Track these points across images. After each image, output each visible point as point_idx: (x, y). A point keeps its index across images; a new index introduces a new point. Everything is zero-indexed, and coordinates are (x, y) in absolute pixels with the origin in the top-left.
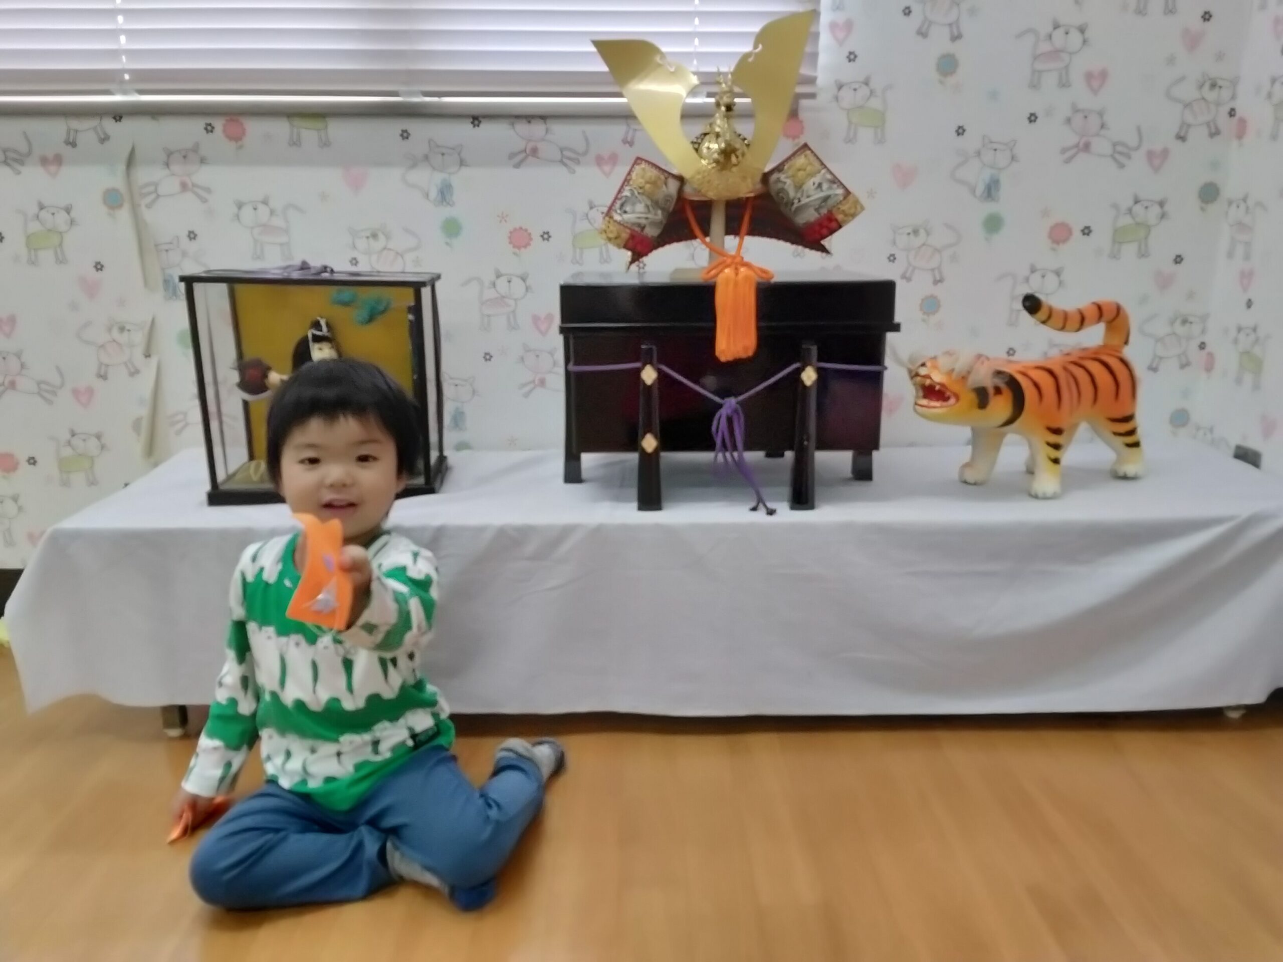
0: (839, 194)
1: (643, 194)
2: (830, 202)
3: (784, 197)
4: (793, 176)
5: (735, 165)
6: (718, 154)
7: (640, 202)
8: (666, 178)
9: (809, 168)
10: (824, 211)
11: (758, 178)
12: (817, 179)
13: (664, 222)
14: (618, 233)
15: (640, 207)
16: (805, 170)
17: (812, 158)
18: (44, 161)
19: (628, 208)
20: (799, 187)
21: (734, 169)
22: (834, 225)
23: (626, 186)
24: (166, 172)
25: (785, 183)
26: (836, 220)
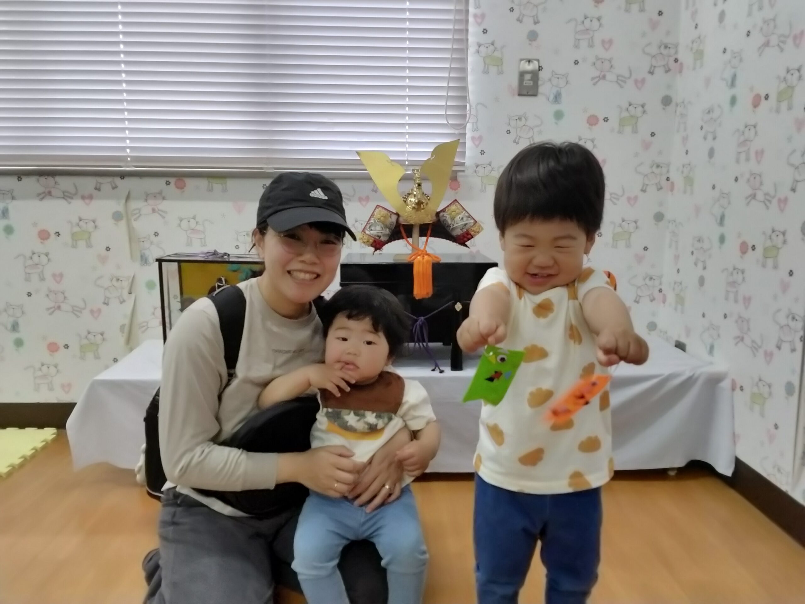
0: (471, 223)
1: (380, 222)
2: (467, 226)
3: (446, 222)
4: (450, 214)
5: (423, 209)
6: (415, 205)
7: (378, 226)
8: (391, 214)
9: (457, 211)
10: (465, 230)
11: (434, 214)
12: (461, 216)
13: (390, 234)
14: (368, 239)
15: (378, 228)
16: (455, 212)
17: (459, 206)
18: (83, 198)
19: (373, 228)
20: (453, 219)
21: (423, 211)
22: (469, 236)
23: (372, 218)
24: (145, 203)
25: (447, 217)
26: (470, 234)
